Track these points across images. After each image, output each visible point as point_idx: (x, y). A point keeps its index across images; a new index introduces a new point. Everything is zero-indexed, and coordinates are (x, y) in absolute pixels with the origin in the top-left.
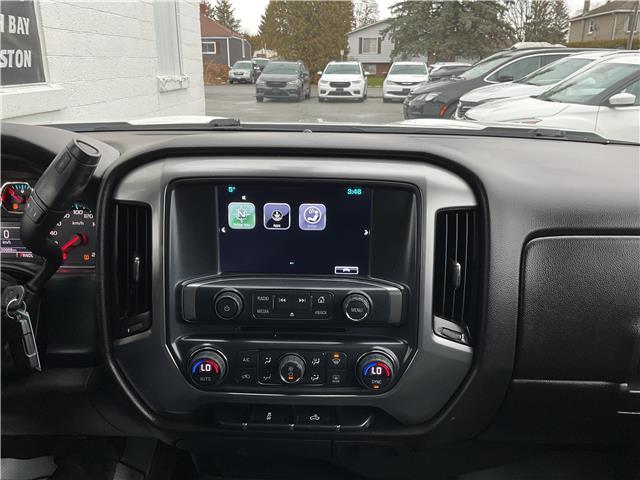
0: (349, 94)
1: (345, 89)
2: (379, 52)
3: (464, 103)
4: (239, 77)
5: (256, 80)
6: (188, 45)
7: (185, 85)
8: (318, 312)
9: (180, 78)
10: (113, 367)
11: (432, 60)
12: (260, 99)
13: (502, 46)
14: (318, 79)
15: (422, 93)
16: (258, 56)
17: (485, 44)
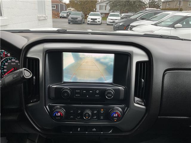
0: (97, 22)
1: (95, 21)
2: (106, 10)
3: (131, 26)
4: (63, 16)
5: (68, 17)
6: (47, 6)
7: (46, 18)
8: (96, 96)
9: (45, 16)
10: (26, 114)
11: (121, 13)
12: (69, 23)
13: (142, 9)
14: (87, 17)
15: (119, 23)
16: (69, 10)
17: (137, 8)
